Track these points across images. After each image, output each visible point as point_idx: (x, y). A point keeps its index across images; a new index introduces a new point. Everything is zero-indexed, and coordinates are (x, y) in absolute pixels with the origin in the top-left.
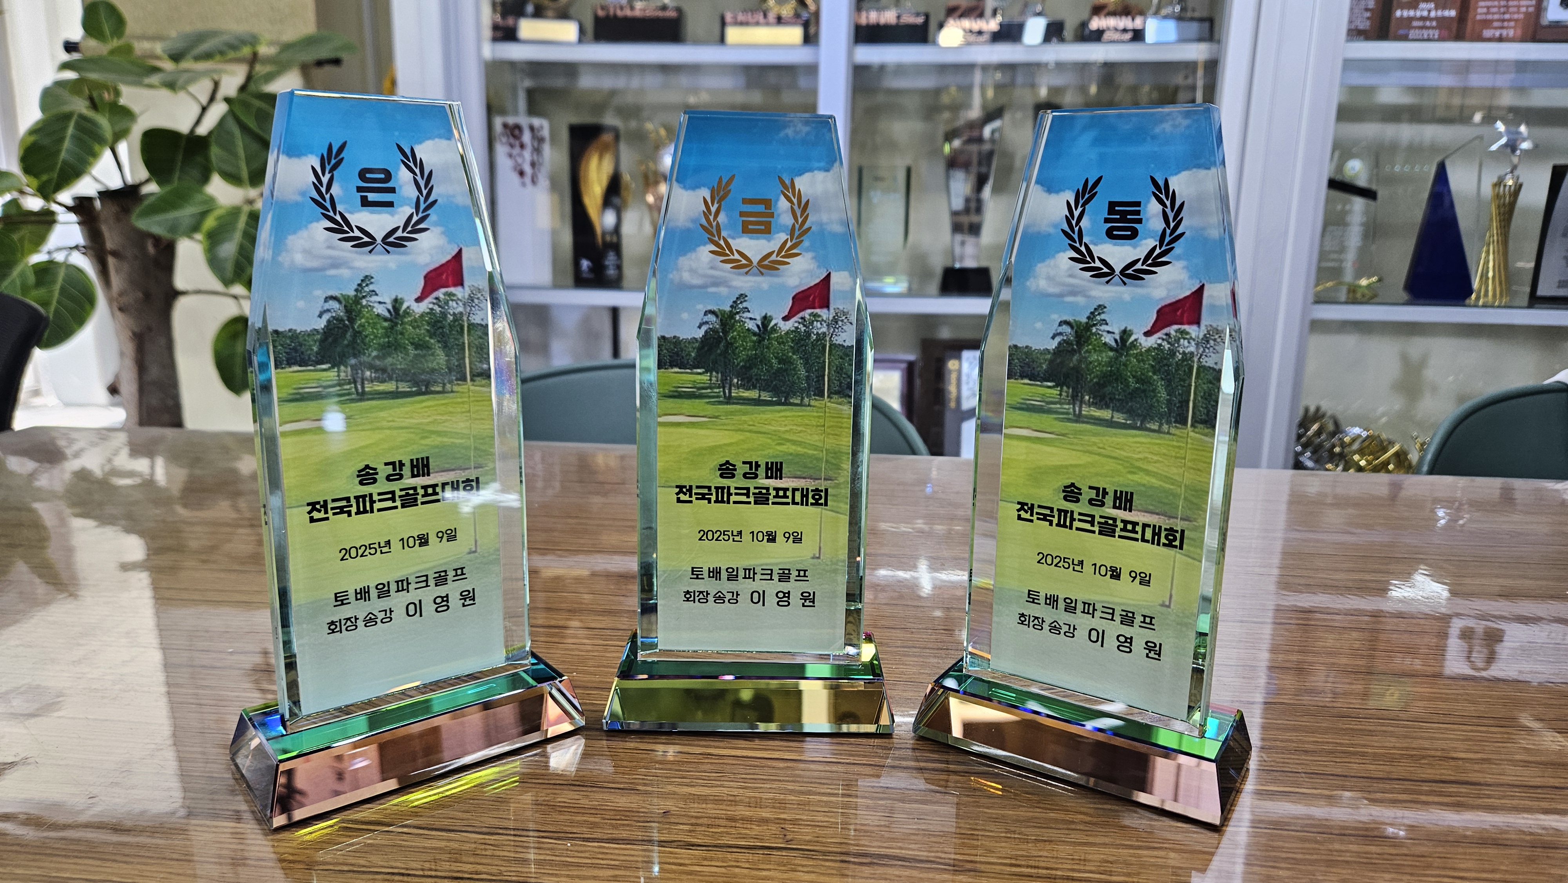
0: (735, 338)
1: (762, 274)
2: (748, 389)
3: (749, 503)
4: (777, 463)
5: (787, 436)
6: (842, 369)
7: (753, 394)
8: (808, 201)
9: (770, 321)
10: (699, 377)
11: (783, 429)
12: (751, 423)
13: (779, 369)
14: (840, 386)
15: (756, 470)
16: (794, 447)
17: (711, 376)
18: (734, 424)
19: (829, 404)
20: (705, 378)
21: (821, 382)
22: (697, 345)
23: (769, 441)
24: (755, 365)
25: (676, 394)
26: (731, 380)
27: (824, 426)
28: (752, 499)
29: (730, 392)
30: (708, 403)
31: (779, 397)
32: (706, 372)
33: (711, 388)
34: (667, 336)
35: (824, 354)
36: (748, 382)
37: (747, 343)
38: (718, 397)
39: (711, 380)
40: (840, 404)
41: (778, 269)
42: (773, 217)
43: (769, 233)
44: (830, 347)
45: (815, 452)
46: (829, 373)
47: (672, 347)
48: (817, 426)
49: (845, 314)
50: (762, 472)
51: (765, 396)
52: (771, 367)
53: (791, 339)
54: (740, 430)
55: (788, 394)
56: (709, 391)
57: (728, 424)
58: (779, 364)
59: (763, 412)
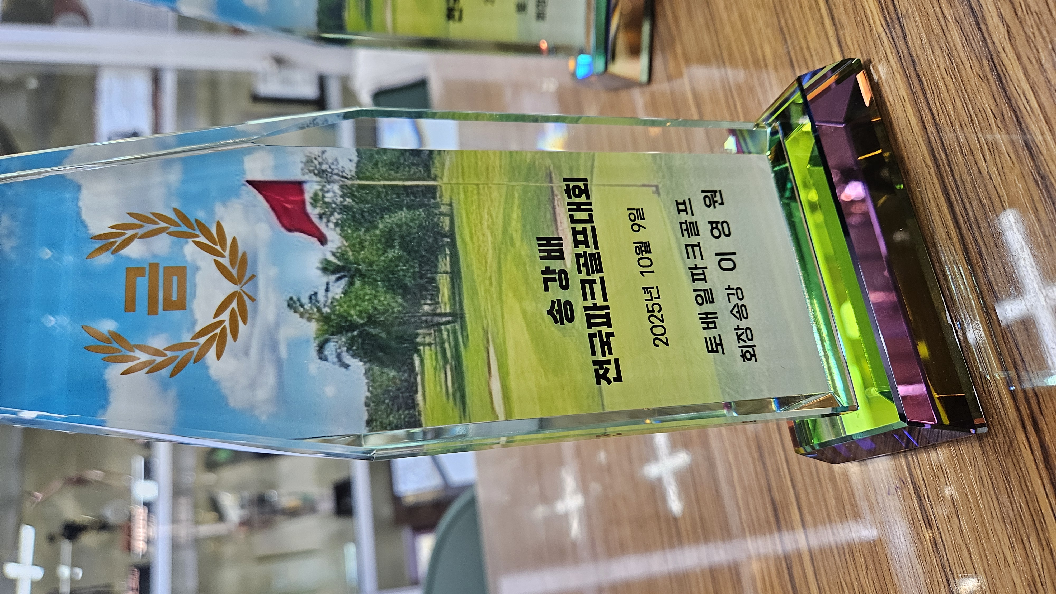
0: (361, 312)
1: (253, 277)
2: (437, 289)
3: (602, 279)
4: (540, 245)
5: (499, 233)
6: (392, 164)
7: (444, 282)
8: (130, 214)
9: (328, 262)
10: (427, 362)
11: (490, 238)
12: (487, 282)
13: (403, 247)
14: (417, 165)
15: (554, 272)
16: (514, 223)
17: (424, 345)
18: (493, 307)
19: (445, 180)
20: (427, 352)
21: (415, 189)
22: (376, 369)
23: (509, 256)
24: (400, 280)
25: (458, 395)
26: (427, 314)
27: (477, 185)
28: (597, 276)
29: (446, 315)
30: (466, 346)
31: (443, 246)
32: (418, 351)
33: (442, 343)
34: (366, 417)
35: (374, 187)
36: (427, 290)
37: (366, 294)
38: (455, 332)
39: (430, 344)
40: (443, 166)
41: (244, 254)
42: (157, 265)
43: (184, 268)
44: (361, 179)
45: (516, 195)
46: (400, 179)
47: (383, 407)
48: (479, 193)
49: (309, 161)
50: (555, 265)
51: (444, 264)
52: (399, 258)
53: (353, 232)
54: (500, 298)
55: (438, 233)
56: (447, 345)
57: (494, 314)
58: (394, 247)
59: (469, 266)
